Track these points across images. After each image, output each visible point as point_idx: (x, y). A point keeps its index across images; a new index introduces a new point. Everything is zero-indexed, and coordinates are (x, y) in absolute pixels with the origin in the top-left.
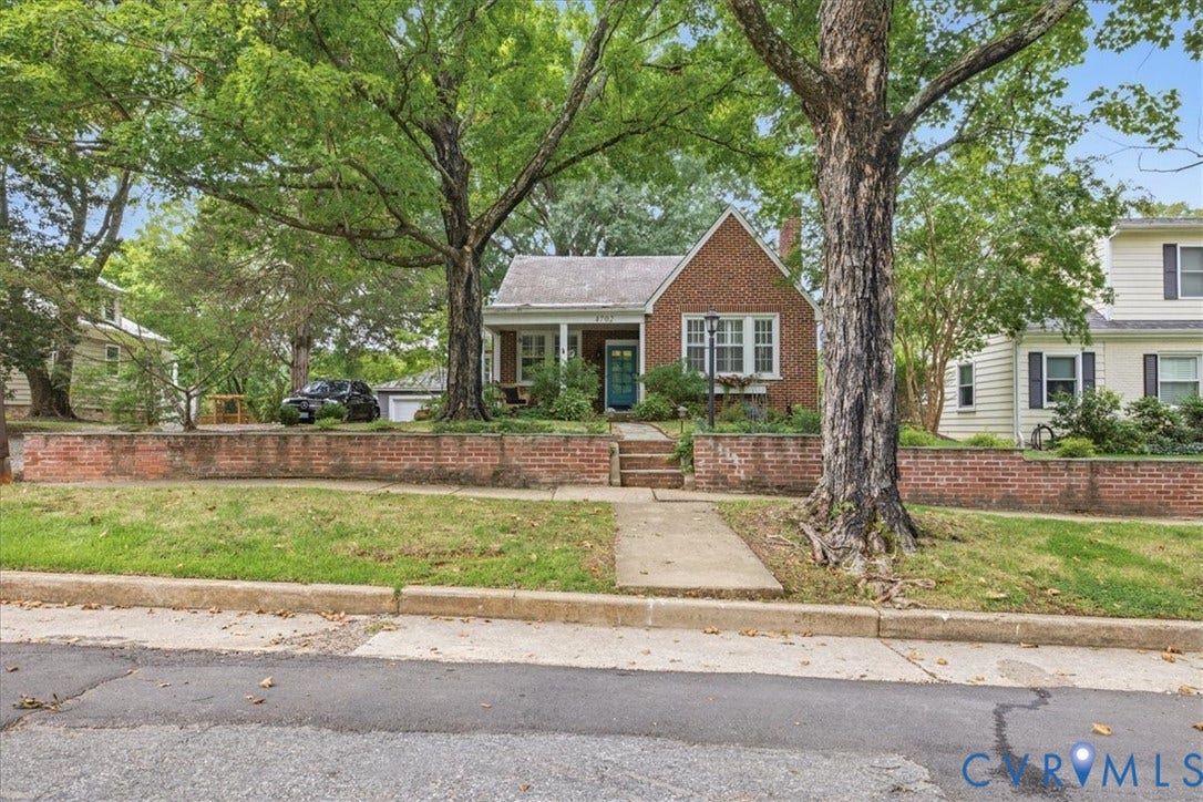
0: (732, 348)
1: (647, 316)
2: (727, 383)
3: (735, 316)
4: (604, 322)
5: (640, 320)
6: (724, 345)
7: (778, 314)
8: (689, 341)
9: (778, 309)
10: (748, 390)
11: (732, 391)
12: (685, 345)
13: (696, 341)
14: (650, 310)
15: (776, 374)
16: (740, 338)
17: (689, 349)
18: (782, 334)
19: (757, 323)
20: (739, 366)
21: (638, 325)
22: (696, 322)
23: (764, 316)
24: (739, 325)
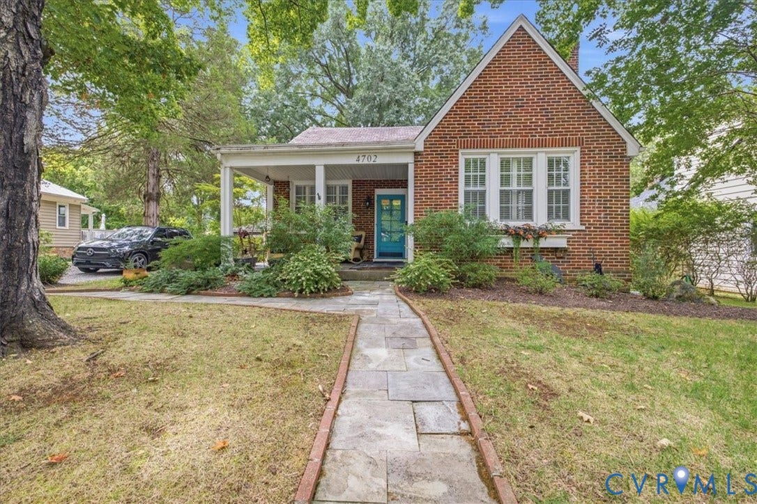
0: (519, 192)
1: (417, 154)
2: (517, 235)
3: (522, 153)
4: (366, 162)
5: (409, 159)
6: (511, 188)
7: (578, 149)
8: (467, 183)
9: (580, 143)
10: (543, 243)
11: (524, 244)
12: (462, 188)
13: (475, 184)
14: (420, 147)
15: (574, 223)
16: (529, 179)
17: (467, 193)
18: (582, 173)
19: (550, 162)
20: (528, 213)
21: (406, 166)
22: (475, 161)
23: (558, 152)
24: (529, 163)
